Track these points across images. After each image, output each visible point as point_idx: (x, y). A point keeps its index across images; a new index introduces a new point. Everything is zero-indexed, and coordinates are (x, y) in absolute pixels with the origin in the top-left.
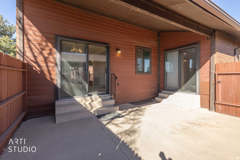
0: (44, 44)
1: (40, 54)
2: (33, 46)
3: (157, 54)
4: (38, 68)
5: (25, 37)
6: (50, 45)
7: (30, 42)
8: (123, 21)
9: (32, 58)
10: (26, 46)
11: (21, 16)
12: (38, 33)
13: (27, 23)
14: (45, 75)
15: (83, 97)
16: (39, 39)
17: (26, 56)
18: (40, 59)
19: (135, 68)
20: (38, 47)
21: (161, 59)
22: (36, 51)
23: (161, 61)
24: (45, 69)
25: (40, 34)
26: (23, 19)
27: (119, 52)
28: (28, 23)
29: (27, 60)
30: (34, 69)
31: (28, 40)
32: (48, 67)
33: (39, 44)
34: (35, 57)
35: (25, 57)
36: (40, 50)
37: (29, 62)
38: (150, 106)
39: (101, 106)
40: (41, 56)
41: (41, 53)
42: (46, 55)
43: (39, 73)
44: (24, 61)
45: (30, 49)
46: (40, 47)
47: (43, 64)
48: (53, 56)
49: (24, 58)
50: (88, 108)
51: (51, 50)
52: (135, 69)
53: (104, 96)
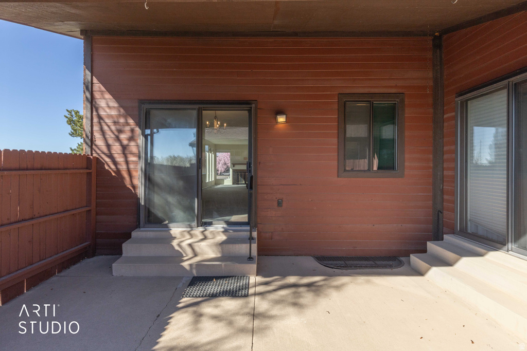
0: (122, 120)
1: (115, 140)
2: (105, 128)
3: (431, 110)
4: (113, 167)
5: (94, 113)
6: (131, 121)
7: (102, 121)
8: (295, 34)
9: (105, 149)
10: (96, 128)
11: (89, 78)
12: (114, 104)
13: (98, 89)
14: (122, 178)
15: (188, 226)
16: (114, 113)
17: (96, 145)
18: (116, 149)
19: (336, 157)
20: (113, 128)
21: (446, 124)
22: (110, 136)
23: (445, 131)
24: (123, 167)
25: (116, 105)
26: (92, 83)
27: (281, 119)
28: (100, 88)
29: (97, 153)
30: (107, 168)
31: (100, 117)
32: (127, 163)
33: (115, 123)
34: (108, 146)
35: (94, 147)
36: (116, 133)
37: (100, 156)
38: (368, 282)
39: (217, 254)
40: (117, 144)
41: (118, 139)
42: (125, 142)
43: (113, 174)
44: (92, 154)
45: (101, 133)
46: (116, 128)
47: (120, 159)
48: (137, 143)
49: (92, 149)
50: (186, 254)
51: (132, 131)
52: (336, 163)
53: (235, 231)
